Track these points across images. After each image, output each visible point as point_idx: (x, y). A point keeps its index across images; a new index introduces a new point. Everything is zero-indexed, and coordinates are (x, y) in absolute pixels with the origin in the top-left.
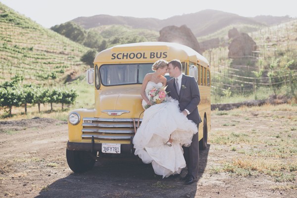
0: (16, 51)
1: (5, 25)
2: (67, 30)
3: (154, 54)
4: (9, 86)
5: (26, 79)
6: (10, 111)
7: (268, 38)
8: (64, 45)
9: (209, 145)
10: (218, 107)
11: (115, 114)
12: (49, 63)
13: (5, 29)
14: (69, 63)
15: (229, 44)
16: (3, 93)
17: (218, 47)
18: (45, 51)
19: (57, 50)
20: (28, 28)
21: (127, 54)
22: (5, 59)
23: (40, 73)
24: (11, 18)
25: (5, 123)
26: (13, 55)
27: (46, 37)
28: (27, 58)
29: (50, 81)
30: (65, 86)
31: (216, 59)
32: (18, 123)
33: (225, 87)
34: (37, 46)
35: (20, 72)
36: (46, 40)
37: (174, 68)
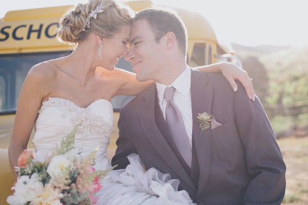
21: (41, 26)
37: (158, 39)
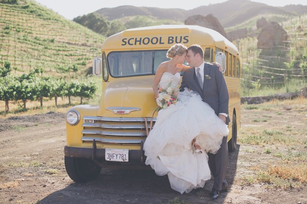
0: (37, 43)
1: (26, 17)
2: (90, 22)
3: (173, 38)
4: (26, 78)
5: (45, 72)
6: (25, 105)
7: (299, 27)
8: (87, 36)
9: (239, 146)
10: (247, 100)
11: (122, 112)
12: (71, 55)
13: (26, 20)
14: (92, 55)
15: (257, 34)
16: (16, 86)
17: (246, 37)
18: (67, 43)
19: (79, 41)
20: (50, 19)
21: (141, 39)
22: (24, 51)
23: (61, 65)
24: (33, 10)
25: (16, 119)
26: (33, 47)
27: (68, 28)
28: (48, 50)
29: (71, 73)
30: (87, 78)
31: (245, 50)
32: (29, 119)
33: (254, 79)
34: (58, 37)
35: (40, 65)
36: (68, 32)
37: (195, 56)
